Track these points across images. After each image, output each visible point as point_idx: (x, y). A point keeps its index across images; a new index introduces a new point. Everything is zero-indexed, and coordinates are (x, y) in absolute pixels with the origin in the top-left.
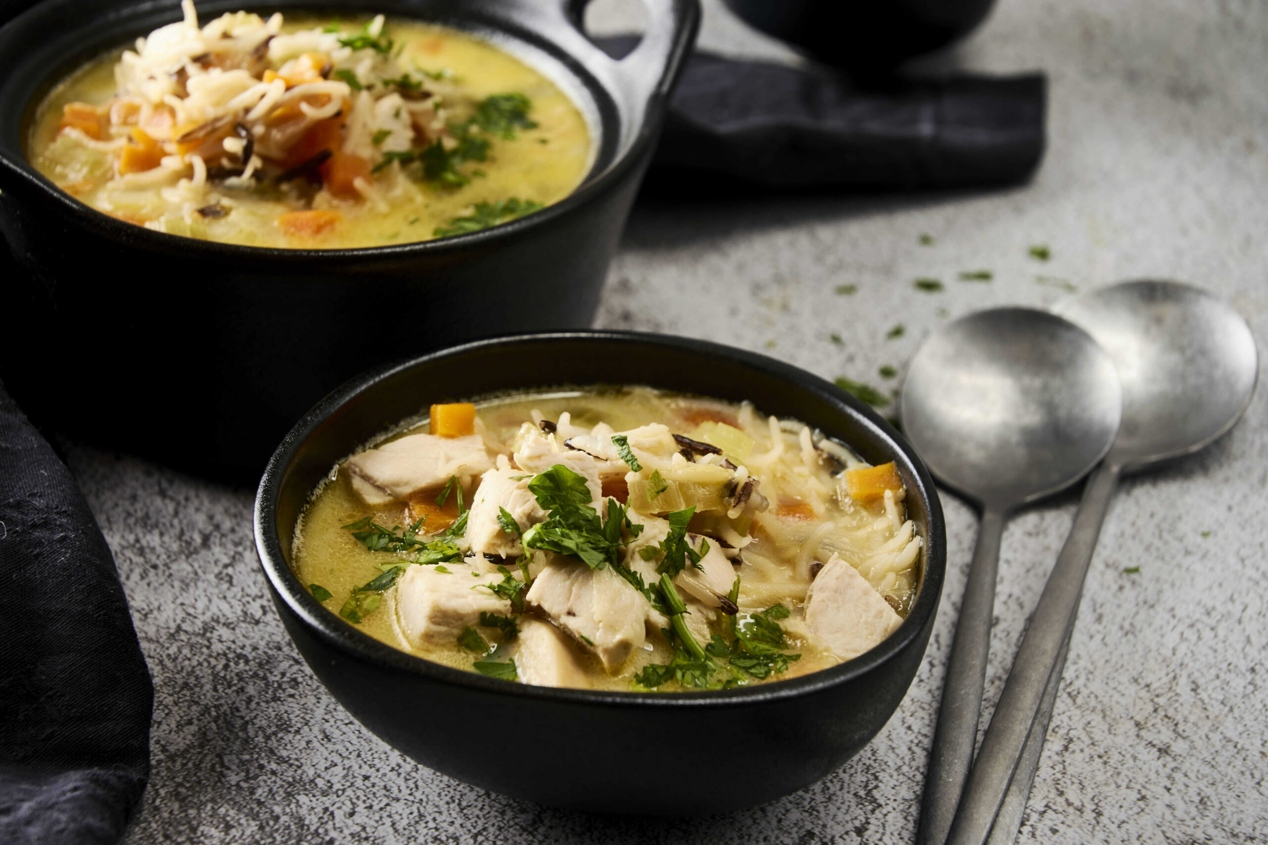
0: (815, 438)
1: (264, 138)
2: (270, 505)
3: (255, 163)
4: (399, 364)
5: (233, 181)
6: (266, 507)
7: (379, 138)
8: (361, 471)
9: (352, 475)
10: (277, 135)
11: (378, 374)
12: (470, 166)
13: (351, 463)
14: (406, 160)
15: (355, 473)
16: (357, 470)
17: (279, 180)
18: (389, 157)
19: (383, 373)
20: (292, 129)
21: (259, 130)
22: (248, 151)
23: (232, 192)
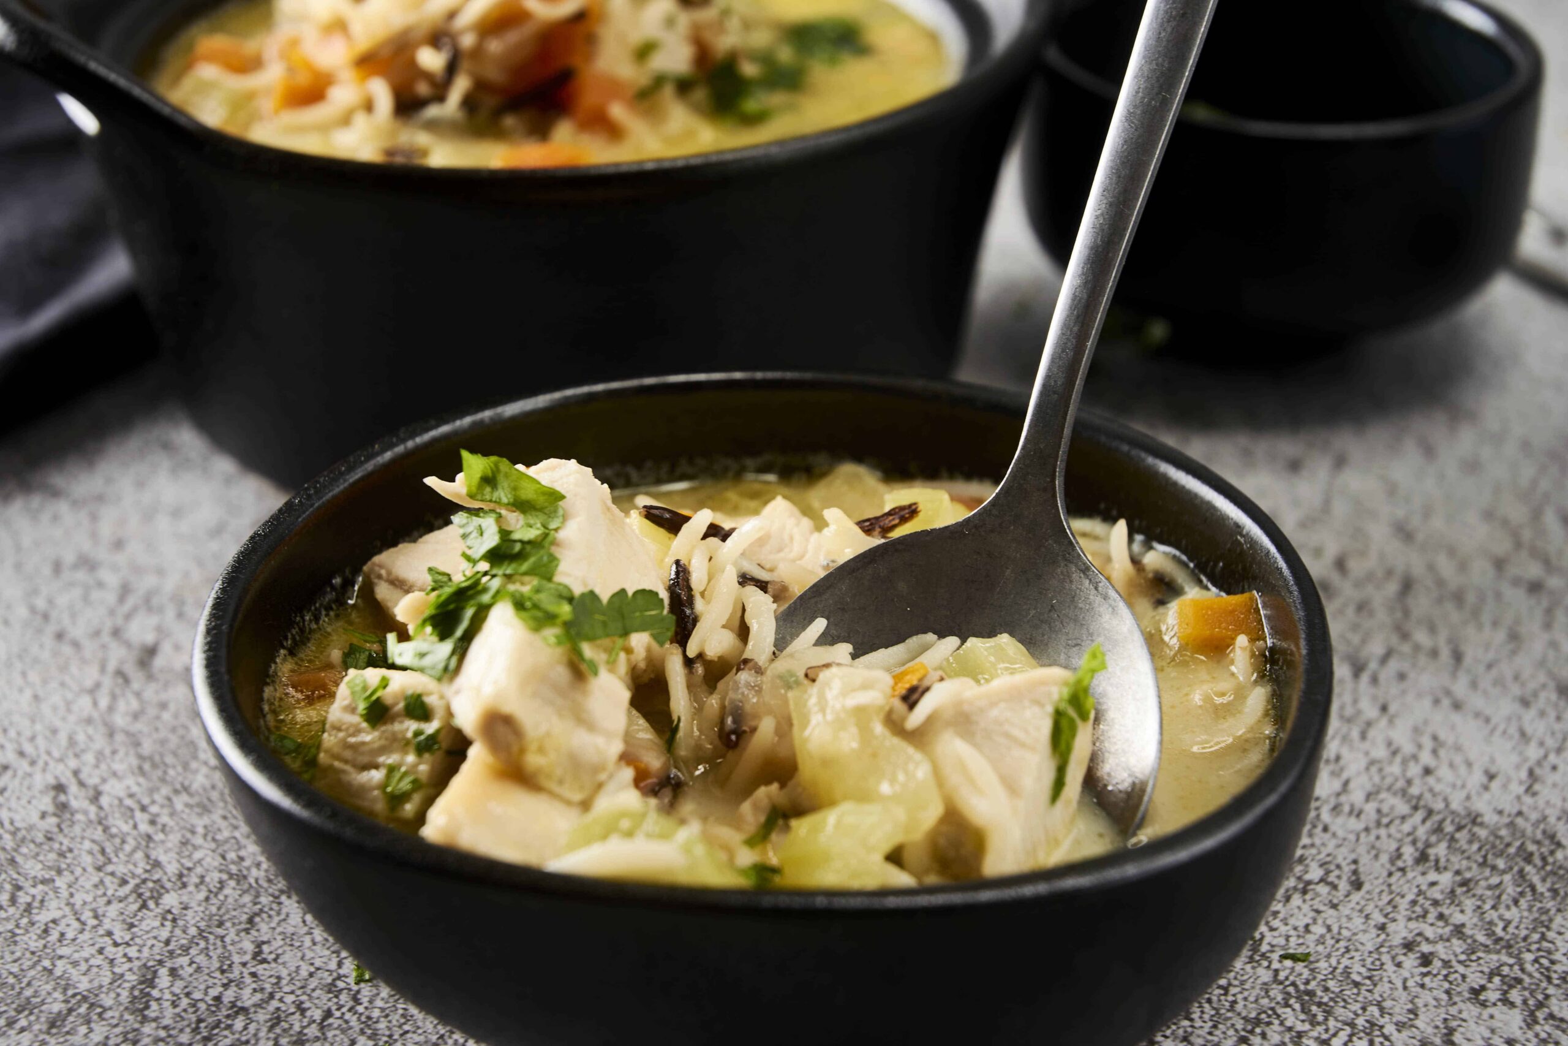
0: (1136, 547)
1: (477, 52)
2: (222, 625)
3: (461, 86)
4: (446, 422)
5: (433, 111)
6: (214, 628)
7: (644, 51)
8: (389, 573)
9: (376, 581)
10: (495, 46)
11: (412, 436)
12: (776, 99)
13: (374, 564)
14: (684, 86)
15: (380, 577)
16: (383, 572)
17: (498, 113)
18: (659, 81)
19: (420, 434)
20: (513, 37)
21: (468, 41)
22: (451, 69)
23: (432, 126)
